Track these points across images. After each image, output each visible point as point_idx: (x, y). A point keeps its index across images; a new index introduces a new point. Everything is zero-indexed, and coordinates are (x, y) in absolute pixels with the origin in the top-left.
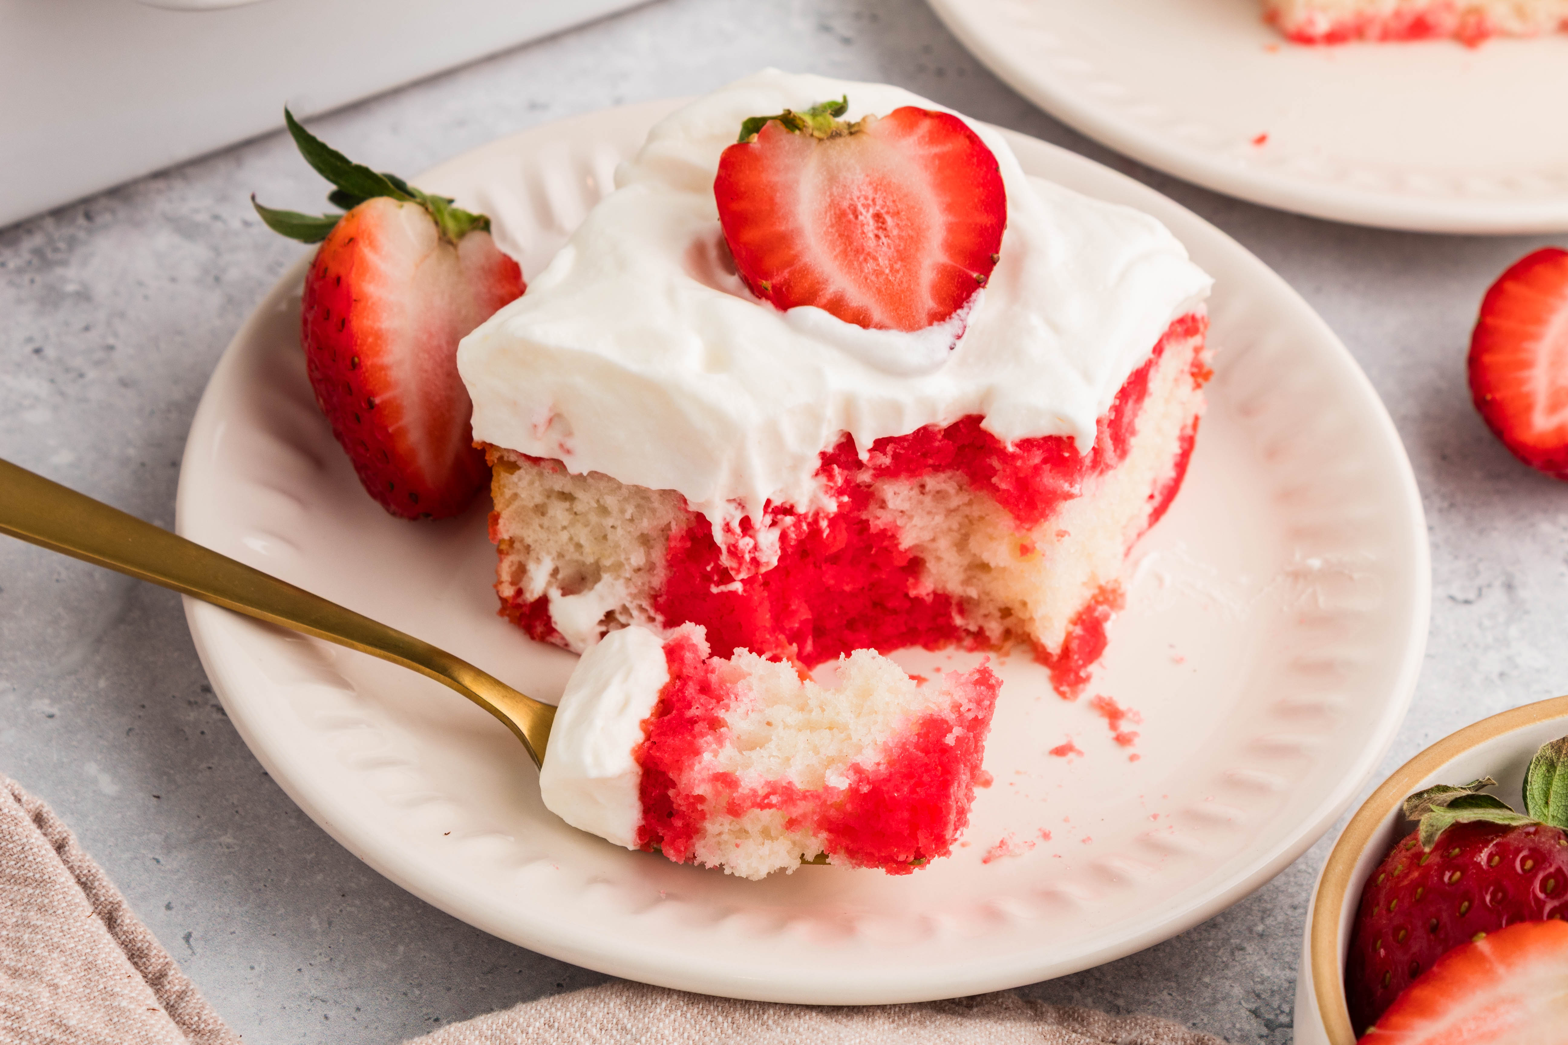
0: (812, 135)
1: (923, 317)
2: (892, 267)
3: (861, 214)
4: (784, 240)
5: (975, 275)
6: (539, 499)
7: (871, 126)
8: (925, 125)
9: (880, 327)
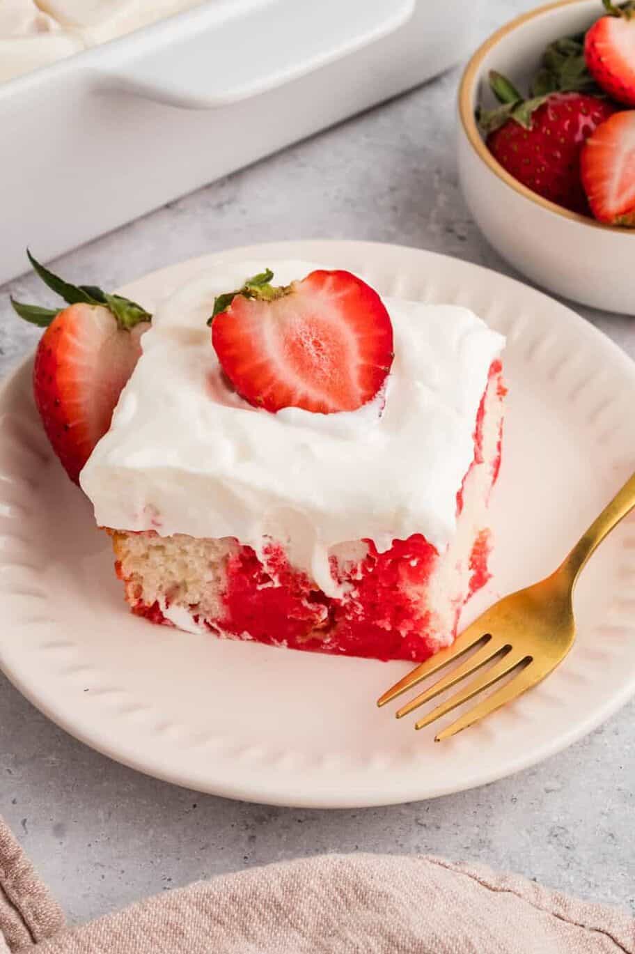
0: (263, 300)
1: (358, 400)
2: (331, 373)
3: (305, 343)
4: (263, 368)
5: (383, 368)
6: (143, 551)
7: (298, 287)
8: (330, 280)
9: (335, 411)
